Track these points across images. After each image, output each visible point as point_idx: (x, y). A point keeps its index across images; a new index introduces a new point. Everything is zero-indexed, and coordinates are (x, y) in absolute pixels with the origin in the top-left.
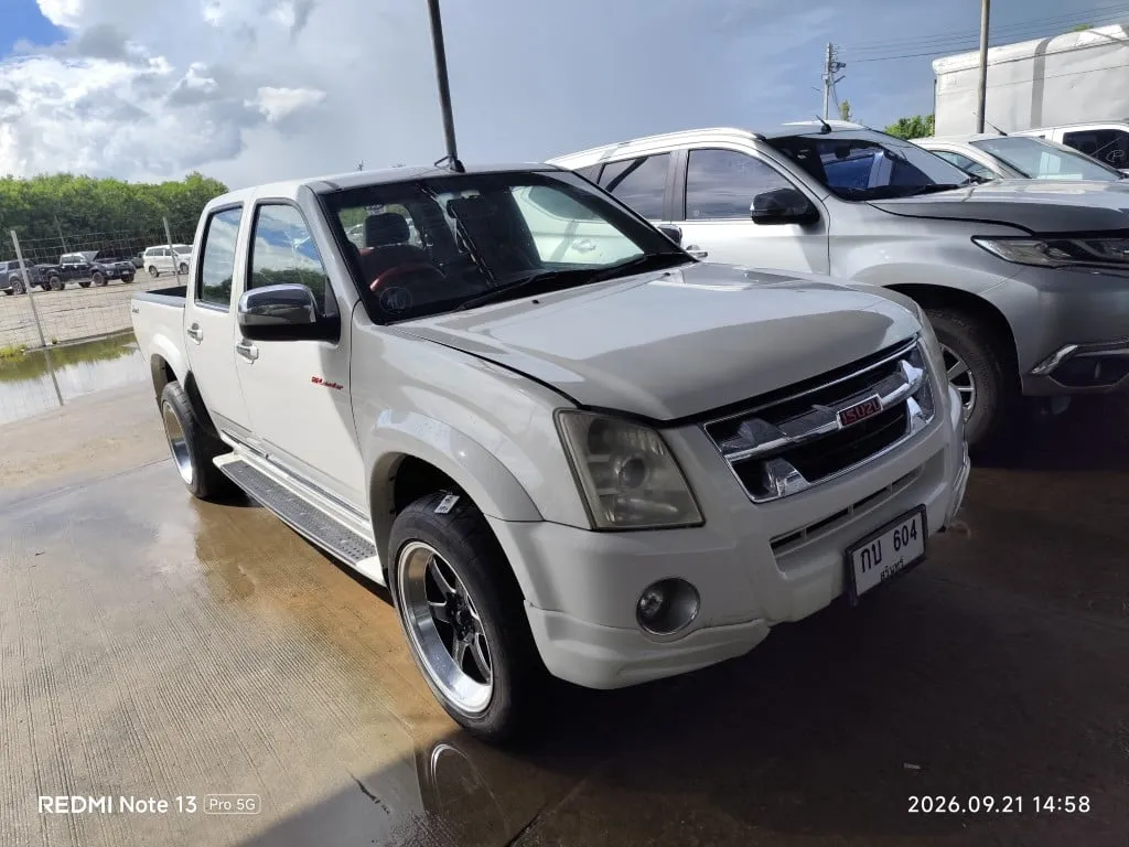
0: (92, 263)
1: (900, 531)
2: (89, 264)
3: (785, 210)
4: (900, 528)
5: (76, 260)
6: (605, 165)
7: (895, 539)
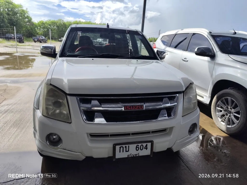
0: (102, 41)
1: (140, 146)
2: (101, 41)
3: (207, 53)
4: (140, 145)
5: (99, 40)
6: (176, 34)
7: (136, 147)
